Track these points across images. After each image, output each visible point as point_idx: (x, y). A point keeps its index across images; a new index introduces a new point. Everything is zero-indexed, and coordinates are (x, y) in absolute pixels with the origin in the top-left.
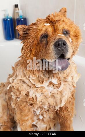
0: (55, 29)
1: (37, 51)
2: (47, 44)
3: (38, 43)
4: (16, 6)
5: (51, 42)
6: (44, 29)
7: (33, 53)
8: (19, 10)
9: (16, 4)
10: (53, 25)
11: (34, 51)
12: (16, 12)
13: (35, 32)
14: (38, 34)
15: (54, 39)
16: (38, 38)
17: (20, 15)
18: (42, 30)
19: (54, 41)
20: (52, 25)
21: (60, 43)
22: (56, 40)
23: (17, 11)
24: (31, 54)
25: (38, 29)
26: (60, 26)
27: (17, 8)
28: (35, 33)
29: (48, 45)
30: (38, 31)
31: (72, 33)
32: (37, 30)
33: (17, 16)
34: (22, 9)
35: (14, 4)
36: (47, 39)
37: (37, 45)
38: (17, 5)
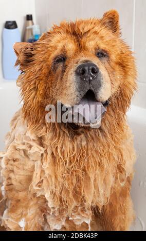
0: (81, 47)
1: (47, 87)
2: (65, 71)
3: (50, 73)
4: (29, 18)
5: (71, 68)
6: (60, 46)
7: (41, 92)
8: (33, 24)
9: (29, 13)
10: (78, 41)
11: (43, 88)
12: (28, 28)
13: (44, 52)
14: (49, 56)
15: (77, 63)
16: (49, 63)
17: (34, 33)
18: (55, 48)
19: (76, 65)
20: (76, 40)
21: (86, 68)
22: (79, 64)
23: (30, 26)
24: (36, 94)
25: (49, 46)
26: (91, 42)
27: (30, 22)
28: (44, 54)
29: (65, 73)
30: (50, 49)
31: (114, 57)
32: (48, 48)
33: (30, 35)
34: (39, 23)
35: (25, 15)
36: (64, 64)
37: (47, 76)
38: (31, 16)
